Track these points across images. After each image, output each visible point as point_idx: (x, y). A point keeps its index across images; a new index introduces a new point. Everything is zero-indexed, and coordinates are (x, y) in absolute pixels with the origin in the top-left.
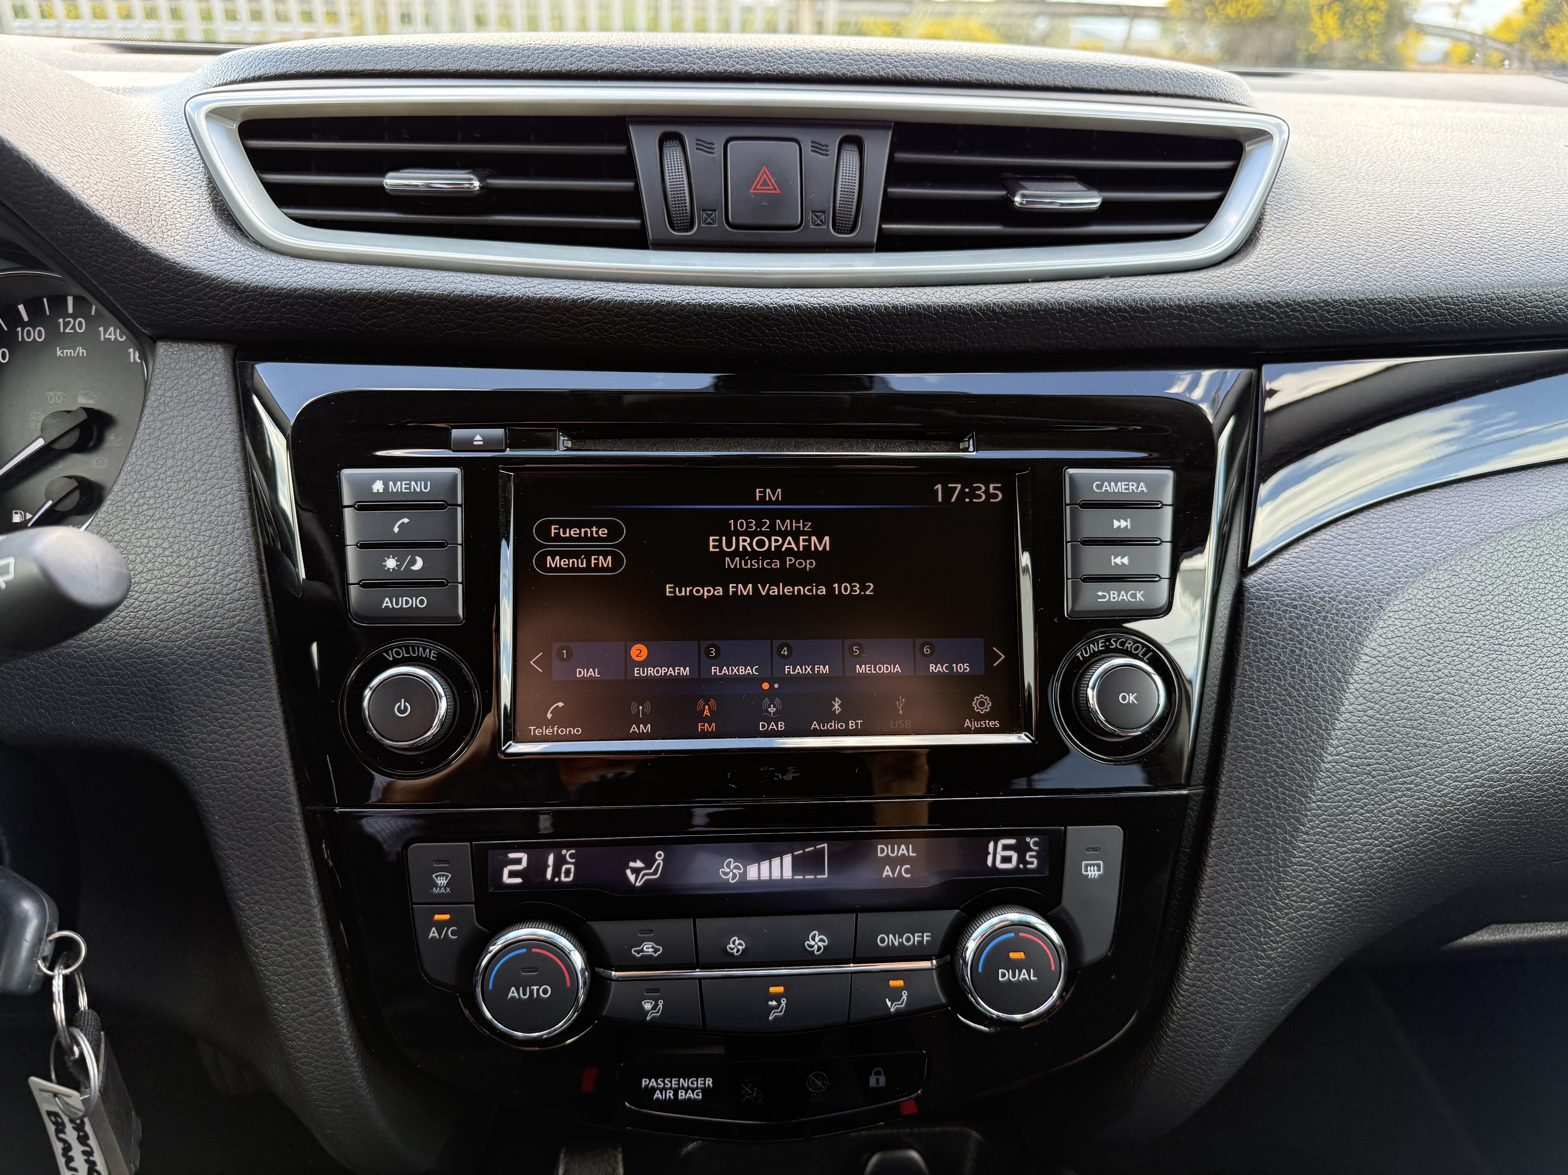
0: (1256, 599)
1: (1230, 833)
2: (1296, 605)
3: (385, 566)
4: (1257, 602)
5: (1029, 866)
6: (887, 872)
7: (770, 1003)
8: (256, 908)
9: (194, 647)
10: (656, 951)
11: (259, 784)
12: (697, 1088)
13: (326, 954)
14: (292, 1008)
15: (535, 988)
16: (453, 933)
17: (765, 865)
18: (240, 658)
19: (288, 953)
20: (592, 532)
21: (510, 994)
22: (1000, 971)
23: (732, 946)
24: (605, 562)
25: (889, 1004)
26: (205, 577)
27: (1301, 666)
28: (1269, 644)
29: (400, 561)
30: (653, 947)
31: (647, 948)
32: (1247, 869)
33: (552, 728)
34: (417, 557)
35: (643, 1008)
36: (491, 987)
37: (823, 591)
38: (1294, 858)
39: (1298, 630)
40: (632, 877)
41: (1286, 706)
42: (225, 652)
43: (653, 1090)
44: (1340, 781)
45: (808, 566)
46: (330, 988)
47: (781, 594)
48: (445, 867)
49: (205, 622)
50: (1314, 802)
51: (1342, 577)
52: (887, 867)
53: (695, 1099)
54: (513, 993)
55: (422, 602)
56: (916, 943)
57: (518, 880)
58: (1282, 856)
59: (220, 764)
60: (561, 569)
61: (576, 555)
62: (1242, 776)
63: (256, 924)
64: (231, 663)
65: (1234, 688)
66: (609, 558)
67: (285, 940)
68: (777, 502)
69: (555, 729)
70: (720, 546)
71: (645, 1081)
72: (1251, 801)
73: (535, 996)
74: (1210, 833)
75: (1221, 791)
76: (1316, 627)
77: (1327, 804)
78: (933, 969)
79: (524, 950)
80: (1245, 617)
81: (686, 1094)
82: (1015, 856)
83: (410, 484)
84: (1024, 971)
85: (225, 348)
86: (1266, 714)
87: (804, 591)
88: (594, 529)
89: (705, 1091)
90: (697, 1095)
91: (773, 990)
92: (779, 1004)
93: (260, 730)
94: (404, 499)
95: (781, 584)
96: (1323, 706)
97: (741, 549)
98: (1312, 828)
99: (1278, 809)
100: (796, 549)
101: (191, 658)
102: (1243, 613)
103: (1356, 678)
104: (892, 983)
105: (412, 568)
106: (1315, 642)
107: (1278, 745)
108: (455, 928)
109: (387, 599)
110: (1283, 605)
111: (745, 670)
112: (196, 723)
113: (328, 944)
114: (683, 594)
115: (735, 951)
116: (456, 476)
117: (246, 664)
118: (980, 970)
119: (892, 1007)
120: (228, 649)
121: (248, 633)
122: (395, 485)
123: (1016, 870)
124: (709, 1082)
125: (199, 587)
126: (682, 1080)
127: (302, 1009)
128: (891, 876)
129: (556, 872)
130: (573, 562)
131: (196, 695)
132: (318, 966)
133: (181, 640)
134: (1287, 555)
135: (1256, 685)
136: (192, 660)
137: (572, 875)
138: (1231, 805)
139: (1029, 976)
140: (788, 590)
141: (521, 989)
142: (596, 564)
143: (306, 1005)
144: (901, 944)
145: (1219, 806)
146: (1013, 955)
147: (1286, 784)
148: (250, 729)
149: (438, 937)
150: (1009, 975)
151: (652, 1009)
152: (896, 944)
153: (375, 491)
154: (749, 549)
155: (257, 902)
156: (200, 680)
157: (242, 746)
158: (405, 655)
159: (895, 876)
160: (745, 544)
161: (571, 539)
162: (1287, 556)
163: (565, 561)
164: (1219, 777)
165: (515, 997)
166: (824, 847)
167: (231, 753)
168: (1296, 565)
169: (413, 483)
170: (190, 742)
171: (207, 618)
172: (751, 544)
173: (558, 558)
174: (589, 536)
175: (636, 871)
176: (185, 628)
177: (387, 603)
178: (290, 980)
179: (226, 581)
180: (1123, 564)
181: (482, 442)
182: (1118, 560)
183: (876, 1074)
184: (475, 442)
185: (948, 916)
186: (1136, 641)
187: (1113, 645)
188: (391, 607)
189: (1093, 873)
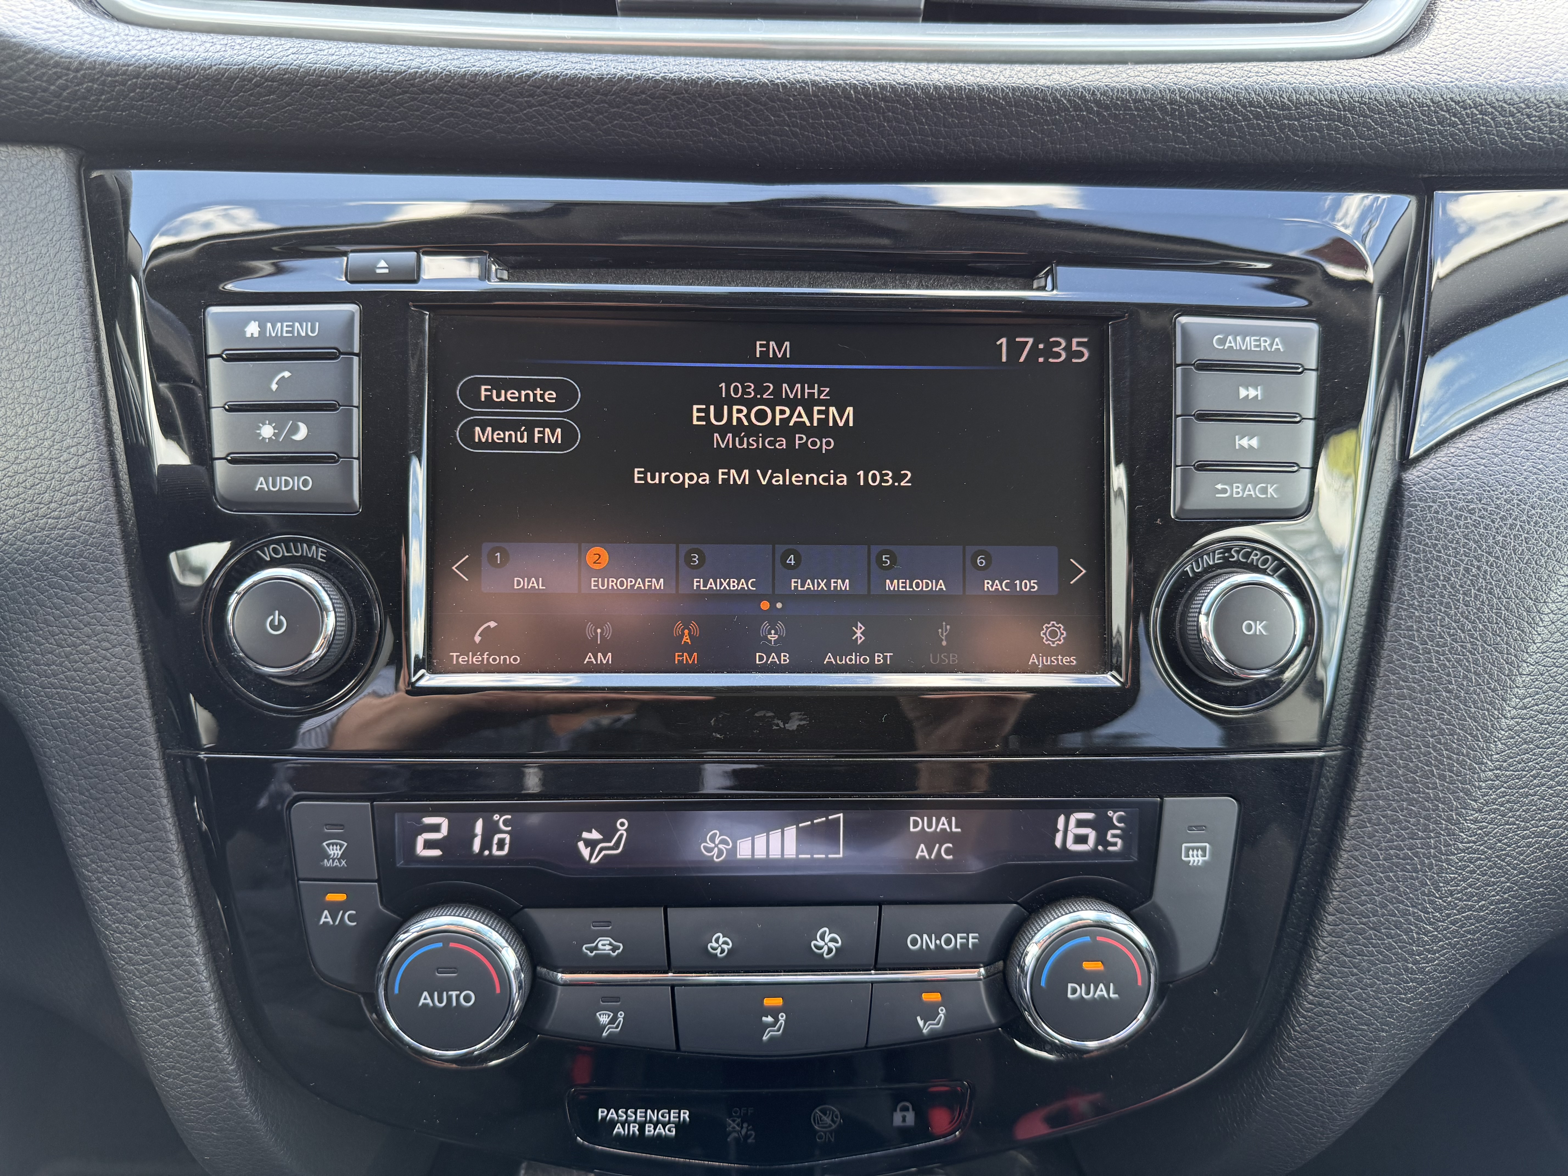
0: (1420, 500)
1: (1376, 807)
2: (1473, 509)
3: (259, 435)
4: (1422, 504)
5: (1110, 848)
6: (922, 852)
7: (764, 1019)
8: (105, 878)
9: (24, 541)
10: (614, 949)
11: (107, 720)
12: (669, 1122)
13: (195, 939)
14: (152, 1006)
15: (454, 994)
16: (350, 918)
17: (760, 840)
18: (81, 556)
19: (145, 936)
20: (535, 395)
21: (422, 1001)
22: (1070, 985)
23: (714, 944)
24: (553, 437)
25: (921, 1023)
26: (38, 450)
27: (1479, 590)
28: (1437, 560)
29: (279, 428)
30: (610, 944)
31: (603, 945)
32: (1397, 856)
33: (482, 655)
34: (300, 424)
35: (597, 1021)
36: (396, 991)
37: (843, 480)
38: (1462, 843)
39: (1476, 542)
40: (585, 852)
41: (1457, 642)
42: (63, 549)
43: (613, 1124)
44: (1526, 743)
45: (824, 446)
46: (200, 982)
47: (788, 483)
48: (338, 833)
49: (37, 508)
50: (1491, 770)
51: (1535, 474)
52: (922, 846)
53: (666, 1136)
54: (425, 999)
55: (305, 483)
56: (958, 946)
57: (437, 853)
58: (1445, 840)
59: (58, 693)
60: (493, 445)
61: (515, 426)
62: (1394, 734)
63: (106, 898)
64: (71, 562)
65: (1386, 618)
66: (559, 430)
67: (141, 920)
68: (784, 360)
69: (485, 657)
70: (707, 418)
71: (603, 1112)
72: (1406, 767)
73: (454, 1004)
74: (1348, 808)
75: (1365, 753)
76: (1500, 538)
77: (1508, 773)
78: (980, 980)
79: (440, 945)
80: (1405, 524)
81: (655, 1129)
82: (1092, 835)
83: (292, 326)
84: (1101, 985)
85: (67, 152)
86: (1429, 653)
87: (819, 480)
88: (538, 392)
89: (679, 1126)
90: (669, 1130)
91: (768, 1002)
92: (777, 1020)
93: (107, 650)
94: (284, 346)
95: (788, 470)
96: (1507, 644)
97: (735, 423)
98: (1487, 804)
99: (1442, 778)
100: (808, 424)
101: (21, 555)
102: (1401, 519)
103: (1553, 607)
104: (927, 997)
105: (294, 438)
106: (1497, 558)
107: (1444, 694)
108: (354, 912)
109: (261, 479)
110: (1456, 508)
111: (738, 584)
112: (28, 639)
113: (198, 927)
114: (657, 481)
115: (719, 950)
116: (353, 314)
117: (90, 564)
118: (1042, 984)
119: (926, 1027)
120: (66, 545)
121: (91, 524)
122: (274, 327)
123: (1095, 852)
124: (685, 1115)
125: (30, 464)
126: (649, 1111)
127: (164, 1007)
128: (927, 857)
129: (486, 843)
130: (510, 436)
131: (27, 603)
132: (183, 955)
133: (8, 532)
134: (1460, 443)
135: (1417, 614)
136: (21, 558)
137: (507, 848)
138: (1379, 772)
139: (1108, 993)
140: (796, 479)
141: (436, 994)
142: (541, 439)
143: (169, 1004)
144: (939, 947)
145: (1361, 773)
146: (1088, 966)
147: (1454, 745)
148: (94, 648)
149: (331, 923)
150: (1081, 991)
151: (608, 1024)
152: (932, 947)
153: (248, 335)
154: (746, 423)
155: (106, 871)
156: (32, 584)
157: (84, 670)
158: (286, 554)
159: (933, 857)
160: (740, 415)
161: (507, 404)
162: (1461, 445)
163: (499, 434)
164: (1363, 735)
165: (427, 1004)
166: (839, 818)
167: (71, 679)
168: (1473, 456)
169: (297, 324)
170: (19, 664)
171: (40, 503)
172: (748, 416)
173: (489, 429)
174: (532, 400)
176: (13, 517)
177: (261, 484)
178: (149, 972)
179: (65, 456)
180: (1251, 447)
181: (386, 271)
182: (1245, 442)
183: (902, 1110)
184: (378, 271)
185: (1003, 912)
186: (1265, 553)
187: (1233, 557)
188: (266, 489)
189: (1196, 859)
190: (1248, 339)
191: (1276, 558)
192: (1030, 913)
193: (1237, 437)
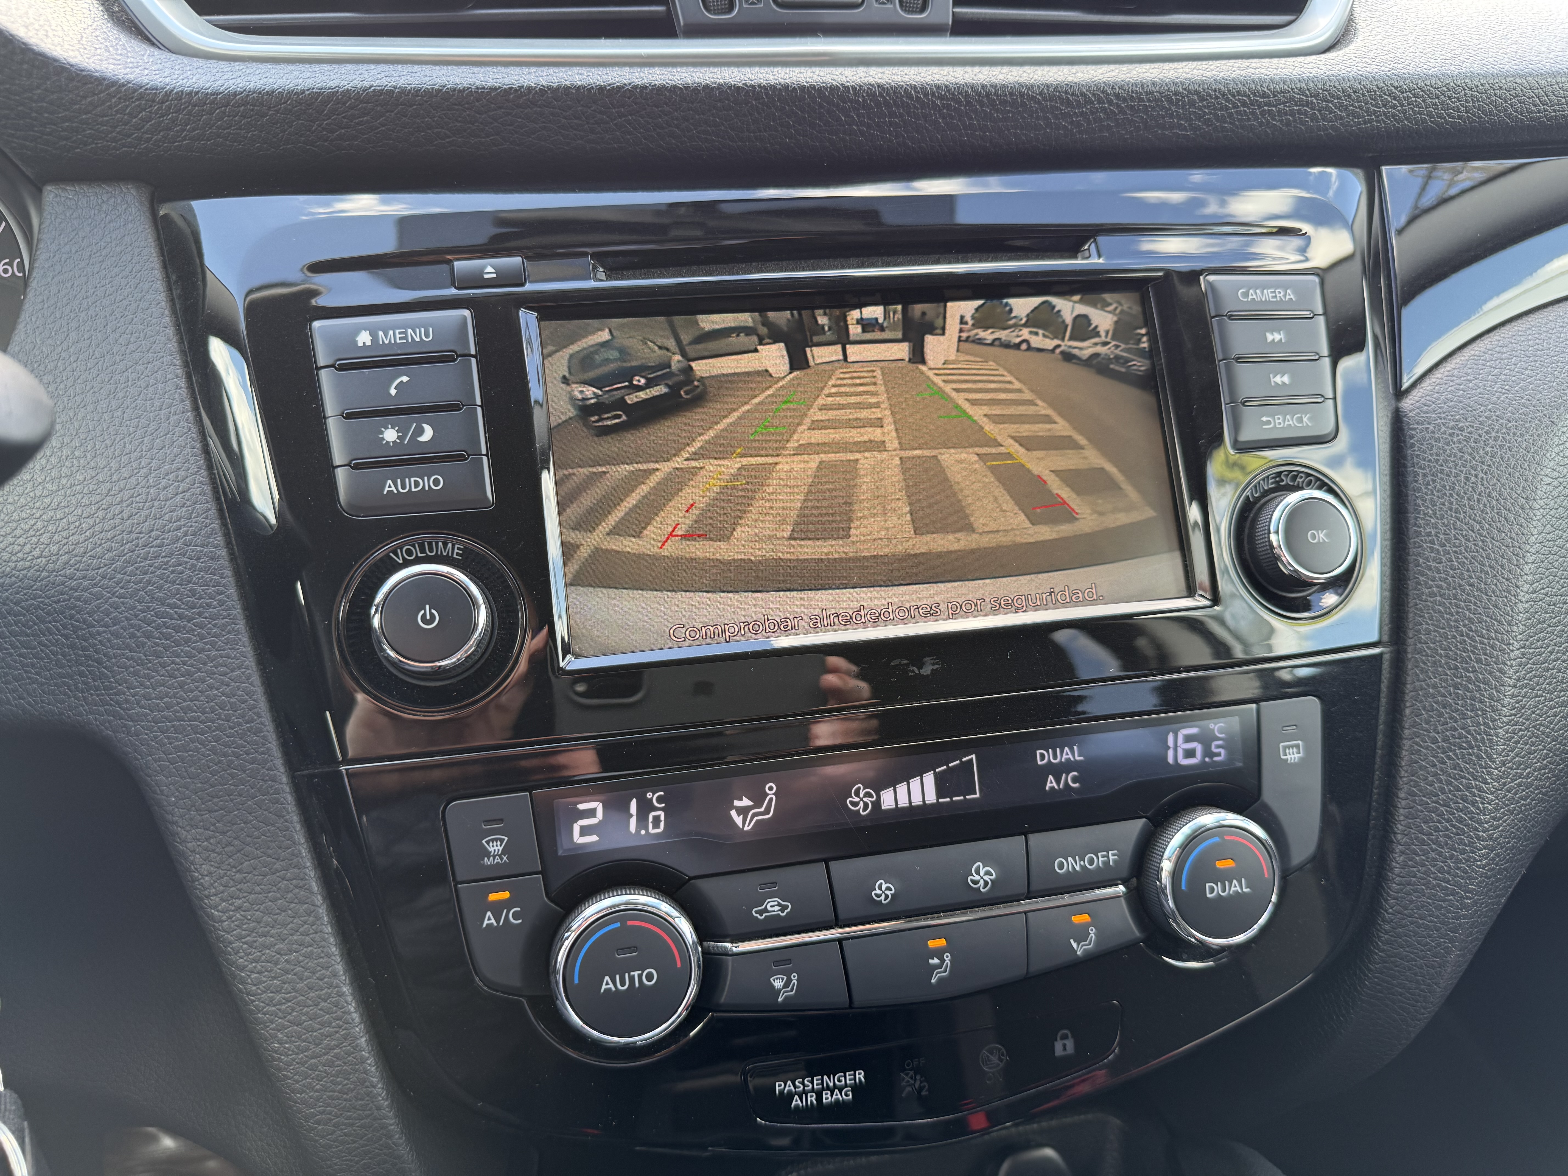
0: (1418, 423)
1: (1427, 696)
2: (1462, 427)
3: (383, 439)
4: (1420, 427)
5: (1216, 759)
6: (1051, 783)
7: (931, 961)
8: (238, 915)
9: (125, 574)
10: (783, 908)
11: (230, 748)
12: (846, 1086)
14: (298, 1047)
15: (636, 974)
16: (515, 916)
17: (902, 788)
18: (190, 582)
19: (287, 972)
21: (604, 987)
22: (1207, 885)
23: (878, 892)
25: (1075, 945)
26: (133, 480)
27: (1480, 495)
28: (1441, 473)
29: (402, 431)
30: (779, 904)
31: (772, 906)
32: (1453, 736)
34: (424, 425)
35: (772, 987)
36: (576, 981)
38: (1505, 716)
39: (1470, 454)
40: (738, 820)
41: (1469, 541)
42: (168, 577)
43: (791, 1096)
44: (1540, 623)
46: (350, 1013)
48: (497, 828)
49: (137, 538)
50: (1518, 649)
51: (1504, 393)
52: (1051, 777)
53: (844, 1101)
54: (607, 984)
55: (436, 482)
56: (1100, 865)
57: (593, 838)
58: (1491, 716)
59: (173, 726)
62: (1432, 628)
63: (240, 938)
64: (178, 589)
65: (1407, 528)
67: (282, 955)
71: (780, 1086)
72: (1447, 656)
73: (637, 985)
74: (1403, 700)
75: (1410, 649)
76: (1488, 449)
77: (1531, 651)
78: (1120, 897)
79: (618, 925)
80: (1408, 445)
81: (832, 1096)
82: (1198, 747)
83: (405, 333)
84: (1235, 881)
85: (138, 187)
86: (1449, 554)
89: (855, 1089)
90: (847, 1095)
91: (932, 944)
92: (943, 961)
93: (225, 674)
94: (399, 352)
96: (1511, 538)
98: (1518, 680)
99: (1479, 661)
101: (122, 588)
102: (1404, 442)
103: (1541, 502)
104: (1076, 919)
105: (419, 439)
106: (1489, 466)
107: (1468, 588)
108: (519, 909)
109: (389, 482)
110: (1448, 427)
112: (136, 674)
113: (342, 955)
115: (883, 897)
116: (464, 319)
117: (199, 589)
118: (1183, 888)
119: (1079, 949)
120: (173, 572)
121: (198, 548)
122: (386, 336)
123: (1203, 762)
124: (860, 1075)
125: (127, 494)
126: (825, 1077)
127: (312, 1046)
128: (1056, 787)
129: (642, 823)
131: (132, 636)
132: (330, 986)
133: (106, 565)
135: (1433, 521)
136: (122, 591)
137: (662, 824)
138: (1425, 663)
139: (1241, 888)
143: (317, 1041)
144: (1083, 868)
145: (1409, 667)
146: (1220, 865)
147: (1484, 631)
148: (211, 674)
149: (495, 924)
150: (1218, 889)
151: (784, 987)
152: (1077, 869)
153: (360, 344)
155: (238, 908)
156: (136, 616)
157: (202, 698)
158: (420, 555)
159: (1061, 786)
162: (1440, 376)
164: (1405, 633)
165: (610, 990)
166: (971, 760)
167: (186, 710)
168: (1451, 384)
169: (410, 331)
170: (127, 701)
171: (140, 533)
175: (743, 811)
176: (110, 550)
177: (389, 486)
178: (293, 1010)
179: (164, 483)
180: (1284, 383)
181: (494, 276)
182: (1278, 379)
183: (1062, 1038)
184: (486, 276)
185: (1134, 827)
186: (1309, 475)
187: (1283, 481)
188: (395, 491)
189: (1292, 756)
190: (1265, 291)
191: (1318, 479)
192: (1156, 827)
193: (1271, 376)
